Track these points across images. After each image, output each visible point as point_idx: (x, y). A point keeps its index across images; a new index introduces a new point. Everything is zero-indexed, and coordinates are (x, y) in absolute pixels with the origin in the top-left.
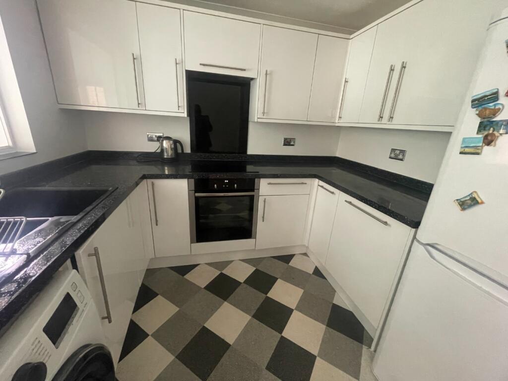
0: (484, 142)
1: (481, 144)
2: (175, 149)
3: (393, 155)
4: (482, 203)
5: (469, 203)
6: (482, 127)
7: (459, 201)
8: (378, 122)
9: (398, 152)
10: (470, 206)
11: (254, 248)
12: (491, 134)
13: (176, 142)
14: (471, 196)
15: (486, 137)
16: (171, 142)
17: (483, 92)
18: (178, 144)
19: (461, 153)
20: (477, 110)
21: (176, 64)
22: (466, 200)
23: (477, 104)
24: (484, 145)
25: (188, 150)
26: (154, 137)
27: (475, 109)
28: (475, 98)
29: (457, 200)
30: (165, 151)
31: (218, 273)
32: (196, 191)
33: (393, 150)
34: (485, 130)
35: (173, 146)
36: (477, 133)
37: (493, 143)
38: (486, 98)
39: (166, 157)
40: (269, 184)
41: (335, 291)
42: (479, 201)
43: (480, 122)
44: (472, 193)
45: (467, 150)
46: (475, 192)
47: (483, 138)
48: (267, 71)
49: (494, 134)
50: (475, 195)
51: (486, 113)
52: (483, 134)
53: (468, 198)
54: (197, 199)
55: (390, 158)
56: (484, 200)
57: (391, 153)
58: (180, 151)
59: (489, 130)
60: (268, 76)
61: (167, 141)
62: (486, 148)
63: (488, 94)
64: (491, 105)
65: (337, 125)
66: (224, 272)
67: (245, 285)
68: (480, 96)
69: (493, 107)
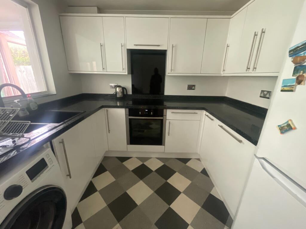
0: (297, 82)
1: (294, 84)
2: (123, 92)
3: (262, 95)
4: (295, 128)
5: (286, 128)
6: (296, 70)
7: (280, 127)
8: (246, 72)
9: (266, 93)
10: (286, 131)
11: (163, 151)
12: (301, 75)
13: (123, 89)
14: (287, 123)
15: (297, 78)
16: (121, 88)
17: (296, 44)
18: (124, 90)
19: (282, 91)
20: (292, 58)
21: (122, 46)
22: (284, 126)
23: (292, 54)
24: (297, 84)
25: (130, 92)
26: (113, 86)
27: (291, 58)
28: (291, 49)
29: (279, 126)
30: (117, 93)
31: (141, 163)
32: (130, 115)
33: (263, 91)
34: (297, 73)
35: (122, 91)
36: (293, 75)
37: (303, 83)
38: (299, 49)
39: (118, 96)
40: (173, 113)
41: (214, 186)
42: (293, 127)
43: (295, 67)
44: (288, 121)
45: (286, 88)
46: (290, 120)
47: (296, 79)
48: (173, 45)
49: (304, 76)
50: (290, 122)
51: (297, 60)
52: (296, 76)
53: (286, 125)
54: (130, 119)
55: (261, 97)
56: (297, 126)
57: (261, 94)
58: (125, 93)
59: (300, 73)
60: (173, 48)
61: (119, 88)
62: (299, 87)
63: (299, 45)
64: (302, 53)
65: (222, 75)
66: (145, 163)
67: (155, 173)
68: (294, 48)
69: (303, 55)
